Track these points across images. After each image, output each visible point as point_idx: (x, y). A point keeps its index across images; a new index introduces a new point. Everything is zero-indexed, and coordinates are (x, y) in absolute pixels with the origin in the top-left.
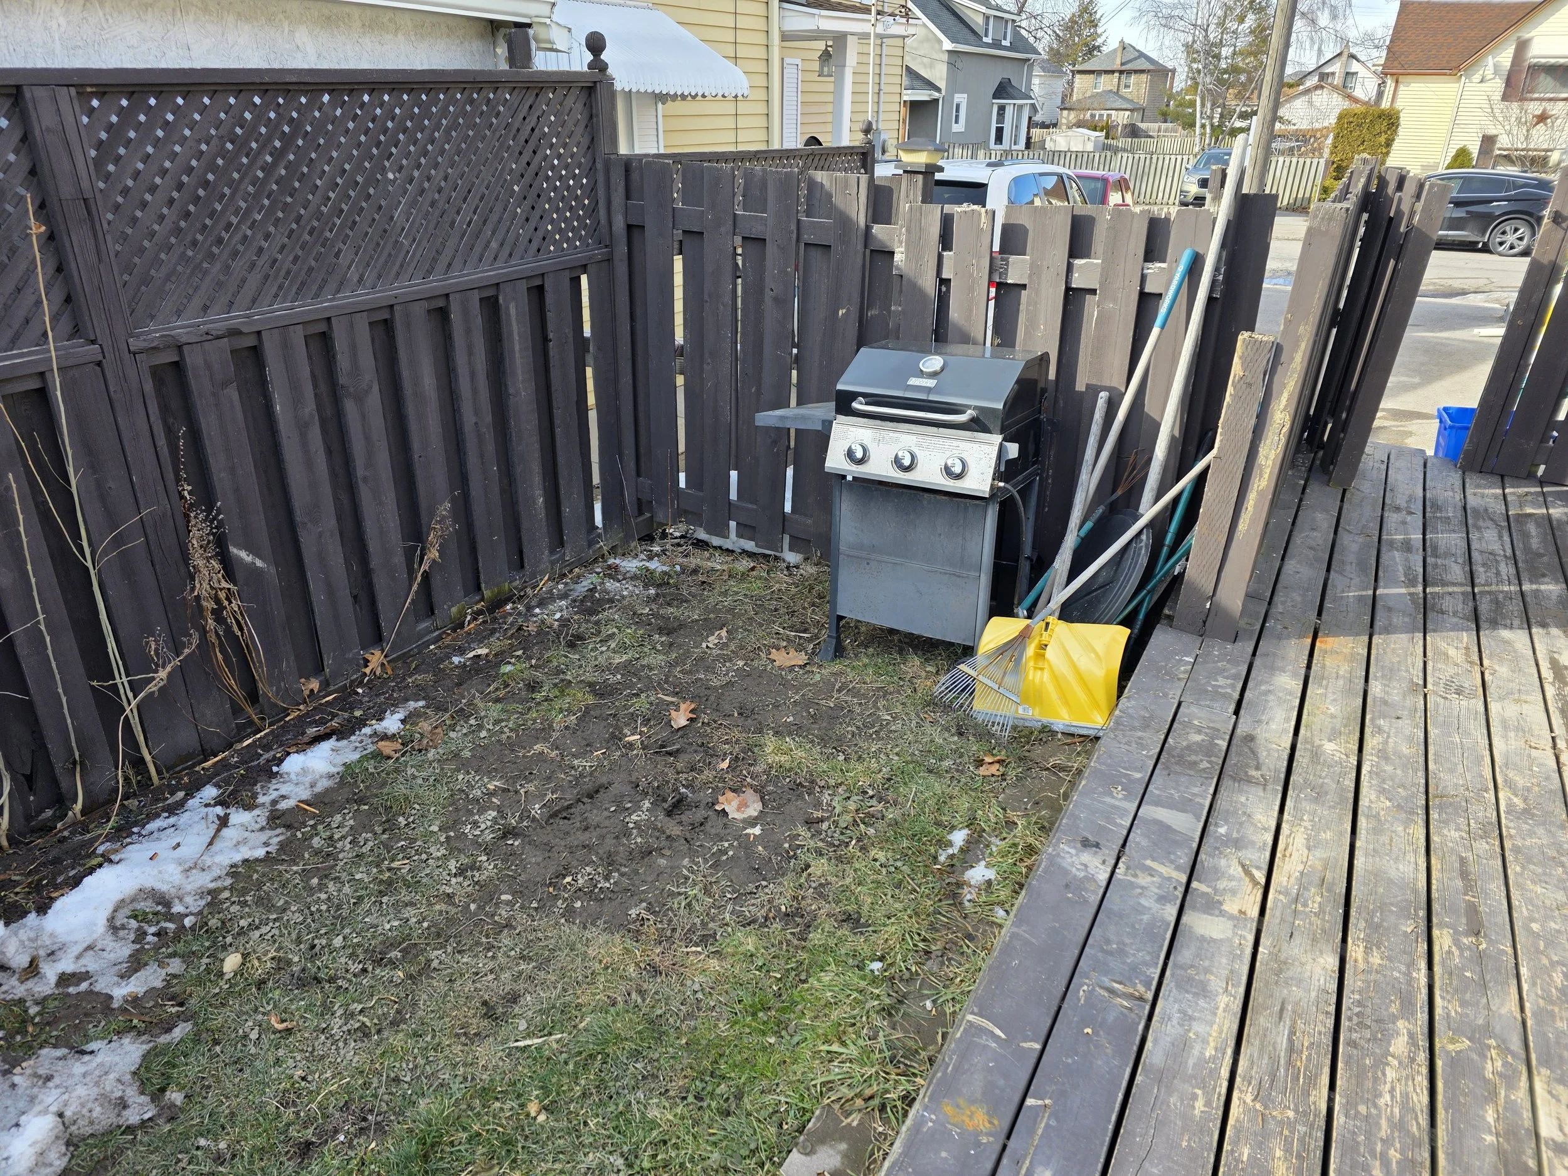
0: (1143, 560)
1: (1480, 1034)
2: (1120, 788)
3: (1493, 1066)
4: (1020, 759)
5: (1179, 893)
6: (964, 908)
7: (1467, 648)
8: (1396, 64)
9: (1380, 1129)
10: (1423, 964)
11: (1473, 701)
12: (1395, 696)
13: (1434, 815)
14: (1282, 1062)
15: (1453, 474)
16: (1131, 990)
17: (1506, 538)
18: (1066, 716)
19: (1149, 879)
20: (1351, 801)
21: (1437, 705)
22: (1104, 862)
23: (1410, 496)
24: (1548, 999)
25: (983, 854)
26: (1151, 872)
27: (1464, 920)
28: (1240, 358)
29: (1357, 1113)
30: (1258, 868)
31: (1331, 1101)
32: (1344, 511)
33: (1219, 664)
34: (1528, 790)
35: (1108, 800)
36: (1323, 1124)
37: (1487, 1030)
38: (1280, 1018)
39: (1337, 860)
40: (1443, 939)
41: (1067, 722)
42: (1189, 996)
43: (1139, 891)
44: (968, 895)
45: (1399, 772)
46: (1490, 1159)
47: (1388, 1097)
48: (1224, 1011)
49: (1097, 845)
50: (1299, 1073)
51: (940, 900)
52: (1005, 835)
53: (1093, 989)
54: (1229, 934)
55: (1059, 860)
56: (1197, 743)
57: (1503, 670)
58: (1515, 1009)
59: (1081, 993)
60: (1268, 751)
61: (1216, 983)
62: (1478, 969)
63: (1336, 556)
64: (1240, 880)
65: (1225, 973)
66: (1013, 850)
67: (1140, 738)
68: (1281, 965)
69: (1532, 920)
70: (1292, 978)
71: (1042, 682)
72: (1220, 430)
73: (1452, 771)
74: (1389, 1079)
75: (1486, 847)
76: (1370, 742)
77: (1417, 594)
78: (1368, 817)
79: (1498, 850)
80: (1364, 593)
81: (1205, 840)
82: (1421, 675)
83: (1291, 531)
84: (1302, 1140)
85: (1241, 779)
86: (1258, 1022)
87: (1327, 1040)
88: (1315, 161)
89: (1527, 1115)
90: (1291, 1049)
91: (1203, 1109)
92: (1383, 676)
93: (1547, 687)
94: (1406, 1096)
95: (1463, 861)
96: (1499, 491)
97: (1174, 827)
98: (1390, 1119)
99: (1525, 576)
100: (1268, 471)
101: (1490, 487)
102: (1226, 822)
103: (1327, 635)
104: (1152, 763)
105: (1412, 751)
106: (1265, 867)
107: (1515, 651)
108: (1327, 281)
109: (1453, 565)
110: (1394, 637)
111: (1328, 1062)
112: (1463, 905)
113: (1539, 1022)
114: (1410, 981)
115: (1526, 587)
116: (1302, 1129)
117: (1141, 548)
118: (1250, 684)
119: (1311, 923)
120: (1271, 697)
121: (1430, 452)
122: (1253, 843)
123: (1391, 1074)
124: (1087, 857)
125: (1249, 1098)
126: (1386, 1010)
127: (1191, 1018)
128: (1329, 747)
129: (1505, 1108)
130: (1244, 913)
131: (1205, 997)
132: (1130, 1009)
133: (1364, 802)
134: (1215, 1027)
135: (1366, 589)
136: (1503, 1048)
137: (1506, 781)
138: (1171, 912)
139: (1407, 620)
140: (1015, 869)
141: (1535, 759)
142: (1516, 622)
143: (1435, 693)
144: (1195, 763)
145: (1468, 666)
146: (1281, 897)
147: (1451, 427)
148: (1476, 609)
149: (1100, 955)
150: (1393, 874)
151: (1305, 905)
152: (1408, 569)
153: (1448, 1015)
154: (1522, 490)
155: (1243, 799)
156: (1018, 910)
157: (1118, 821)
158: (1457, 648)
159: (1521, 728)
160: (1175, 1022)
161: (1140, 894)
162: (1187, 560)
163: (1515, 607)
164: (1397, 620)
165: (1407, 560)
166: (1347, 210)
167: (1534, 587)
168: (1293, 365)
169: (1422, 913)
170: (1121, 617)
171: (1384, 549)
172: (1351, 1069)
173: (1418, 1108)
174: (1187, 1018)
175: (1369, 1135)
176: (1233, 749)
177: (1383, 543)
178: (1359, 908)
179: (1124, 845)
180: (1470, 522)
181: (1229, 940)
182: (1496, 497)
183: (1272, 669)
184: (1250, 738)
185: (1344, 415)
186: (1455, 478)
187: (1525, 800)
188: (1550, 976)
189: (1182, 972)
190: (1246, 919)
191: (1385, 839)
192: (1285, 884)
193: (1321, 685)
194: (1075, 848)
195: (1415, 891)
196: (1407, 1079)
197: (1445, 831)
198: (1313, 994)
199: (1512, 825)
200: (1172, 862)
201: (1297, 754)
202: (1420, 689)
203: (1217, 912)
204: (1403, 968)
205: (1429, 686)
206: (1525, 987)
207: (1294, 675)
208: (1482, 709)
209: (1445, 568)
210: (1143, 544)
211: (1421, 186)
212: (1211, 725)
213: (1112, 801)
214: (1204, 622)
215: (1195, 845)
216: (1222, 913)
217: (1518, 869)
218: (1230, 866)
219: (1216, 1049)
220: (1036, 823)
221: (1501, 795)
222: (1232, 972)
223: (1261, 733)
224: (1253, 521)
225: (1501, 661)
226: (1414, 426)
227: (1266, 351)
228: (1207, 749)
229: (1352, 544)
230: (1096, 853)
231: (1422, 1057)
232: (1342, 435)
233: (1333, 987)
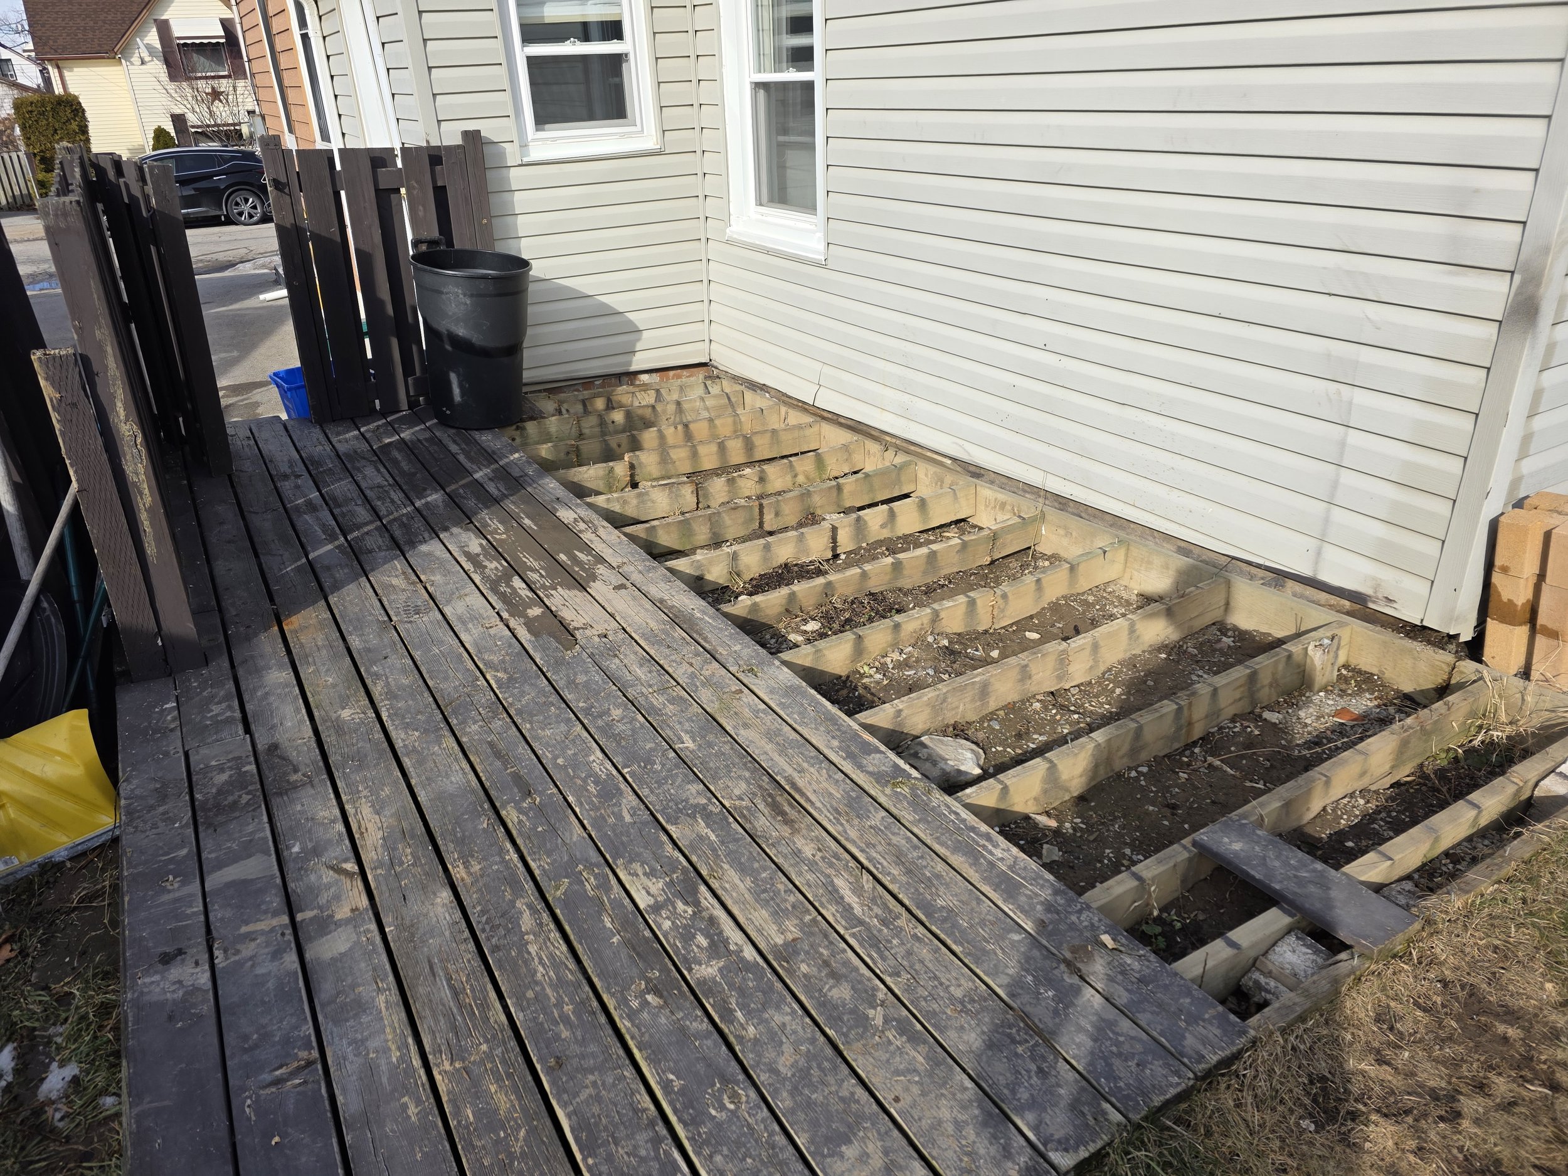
0: (58, 629)
1: (569, 869)
2: (171, 878)
3: (590, 885)
4: (33, 920)
5: (289, 937)
6: (61, 1132)
7: (404, 573)
8: (47, 49)
9: (549, 999)
10: (508, 845)
11: (431, 614)
12: (374, 641)
13: (454, 722)
14: (455, 1010)
15: (313, 430)
16: (296, 1064)
17: (383, 470)
18: (64, 839)
19: (253, 945)
20: (388, 749)
21: (407, 631)
22: (197, 964)
23: (289, 461)
24: (596, 808)
25: (48, 1055)
26: (251, 937)
27: (516, 790)
28: (46, 379)
29: (528, 1000)
30: (346, 860)
31: (506, 1008)
32: (241, 496)
33: (205, 694)
34: (503, 661)
35: (166, 898)
36: (510, 1033)
37: (573, 861)
38: (434, 975)
39: (404, 807)
40: (511, 815)
41: (70, 844)
42: (351, 1023)
43: (250, 963)
44: (55, 1116)
45: (410, 702)
46: (624, 953)
47: (541, 969)
48: (387, 1009)
49: (180, 952)
50: (472, 1009)
51: (23, 1148)
52: (64, 1015)
53: (258, 1096)
54: (354, 937)
55: (146, 998)
56: (226, 782)
57: (438, 578)
58: (580, 830)
59: (247, 1110)
60: (296, 748)
61: (365, 991)
62: (544, 820)
63: (256, 539)
64: (337, 882)
65: (369, 976)
66: (83, 1025)
67: (163, 814)
68: (409, 929)
69: (556, 758)
70: (424, 934)
71: (11, 820)
72: (67, 462)
73: (446, 679)
74: (534, 954)
75: (500, 723)
76: (377, 690)
77: (342, 545)
78: (408, 755)
79: (508, 720)
80: (299, 563)
81: (285, 870)
82: (382, 612)
83: (202, 534)
84: (504, 1061)
85: (287, 791)
86: (420, 992)
87: (477, 963)
88: (14, 155)
89: (627, 901)
90: (456, 993)
91: (416, 1111)
92: (355, 629)
93: (473, 576)
94: (552, 956)
95: (491, 745)
96: (356, 432)
97: (250, 877)
98: (551, 985)
99: (412, 495)
100: (146, 486)
101: (348, 432)
102: (295, 838)
103: (289, 616)
104: (190, 831)
105: (408, 680)
106: (351, 855)
107: (438, 559)
108: (97, 278)
109: (356, 508)
110: (345, 590)
111: (487, 979)
112: (509, 778)
113: (599, 829)
114: (506, 864)
115: (418, 504)
116: (498, 1051)
117: (48, 617)
118: (246, 697)
119: (414, 876)
120: (272, 699)
121: (284, 416)
122: (329, 841)
123: (533, 949)
124: (176, 972)
125: (447, 1066)
126: (504, 900)
127: (363, 1041)
128: (346, 714)
129: (613, 909)
130: (357, 909)
131: (365, 1011)
132: (305, 1082)
133: (399, 745)
134: (388, 1030)
135: (299, 559)
136: (590, 867)
137: (485, 664)
138: (291, 960)
139: (346, 571)
140: (98, 1042)
141: (495, 635)
142: (426, 535)
143: (401, 621)
144: (235, 803)
145: (412, 587)
146: (379, 871)
147: (289, 389)
148: (392, 538)
149: (246, 1057)
150: (451, 789)
151: (401, 863)
152: (324, 527)
153: (544, 870)
154: (372, 426)
155: (299, 808)
156: (129, 1085)
157: (189, 911)
158: (396, 576)
159: (475, 618)
160: (351, 1057)
161: (253, 966)
162: (110, 606)
163: (418, 524)
164: (340, 574)
165: (318, 519)
166: (78, 202)
167: (423, 501)
168: (110, 373)
169: (486, 806)
170: (68, 699)
171: (294, 517)
172: (506, 970)
173: (563, 959)
174: (359, 1044)
175: (545, 1010)
176: (264, 766)
177: (291, 512)
178: (442, 835)
179: (208, 931)
180: (349, 466)
181: (358, 943)
182: (355, 437)
183: (258, 671)
184: (274, 747)
185: (189, 406)
186: (316, 433)
187: (505, 671)
188: (587, 790)
189: (333, 1006)
190: (361, 914)
191: (430, 764)
192: (375, 857)
193: (308, 663)
194: (156, 972)
195: (473, 791)
196: (545, 943)
197: (468, 730)
198: (447, 933)
199: (507, 695)
200: (266, 912)
201: (323, 736)
202: (388, 624)
203: (333, 927)
204: (497, 859)
205: (394, 618)
206: (577, 810)
207: (281, 667)
208: (440, 617)
209: (352, 514)
210: (48, 612)
211: (140, 169)
212: (230, 756)
213: (171, 896)
214: (166, 660)
215: (278, 881)
216: (338, 924)
217: (528, 726)
218: (321, 877)
219: (399, 1049)
220: (95, 976)
221: (488, 677)
222: (374, 970)
223: (281, 737)
224: (158, 541)
225: (433, 572)
226: (257, 395)
227: (72, 365)
228: (239, 781)
229: (265, 524)
230: (183, 960)
231: (546, 917)
232: (198, 425)
233: (458, 915)
